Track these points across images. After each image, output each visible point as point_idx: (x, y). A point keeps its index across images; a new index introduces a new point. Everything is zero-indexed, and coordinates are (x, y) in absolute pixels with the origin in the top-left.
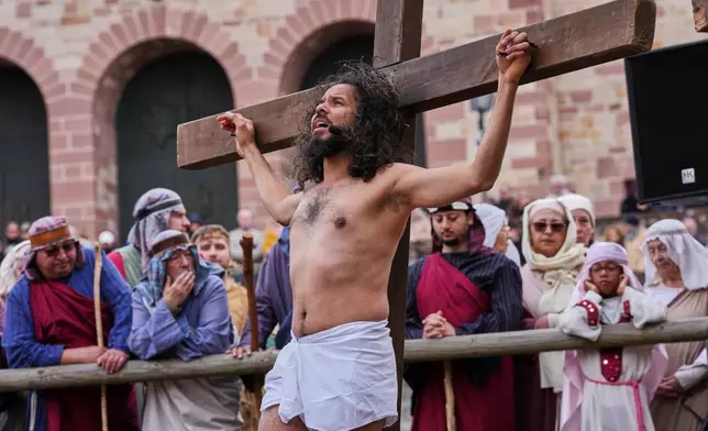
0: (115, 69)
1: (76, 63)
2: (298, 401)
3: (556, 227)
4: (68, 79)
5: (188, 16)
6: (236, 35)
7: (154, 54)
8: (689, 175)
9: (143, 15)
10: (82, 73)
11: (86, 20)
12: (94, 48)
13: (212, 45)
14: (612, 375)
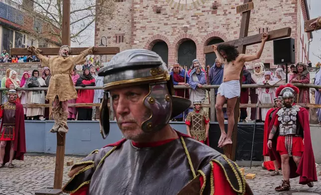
0: (179, 42)
1: (173, 41)
2: (224, 93)
3: (259, 68)
4: (171, 44)
5: (190, 35)
6: (197, 38)
7: (184, 40)
8: (283, 60)
9: (183, 34)
10: (173, 43)
11: (175, 35)
12: (176, 39)
13: (194, 40)
14: (267, 92)
